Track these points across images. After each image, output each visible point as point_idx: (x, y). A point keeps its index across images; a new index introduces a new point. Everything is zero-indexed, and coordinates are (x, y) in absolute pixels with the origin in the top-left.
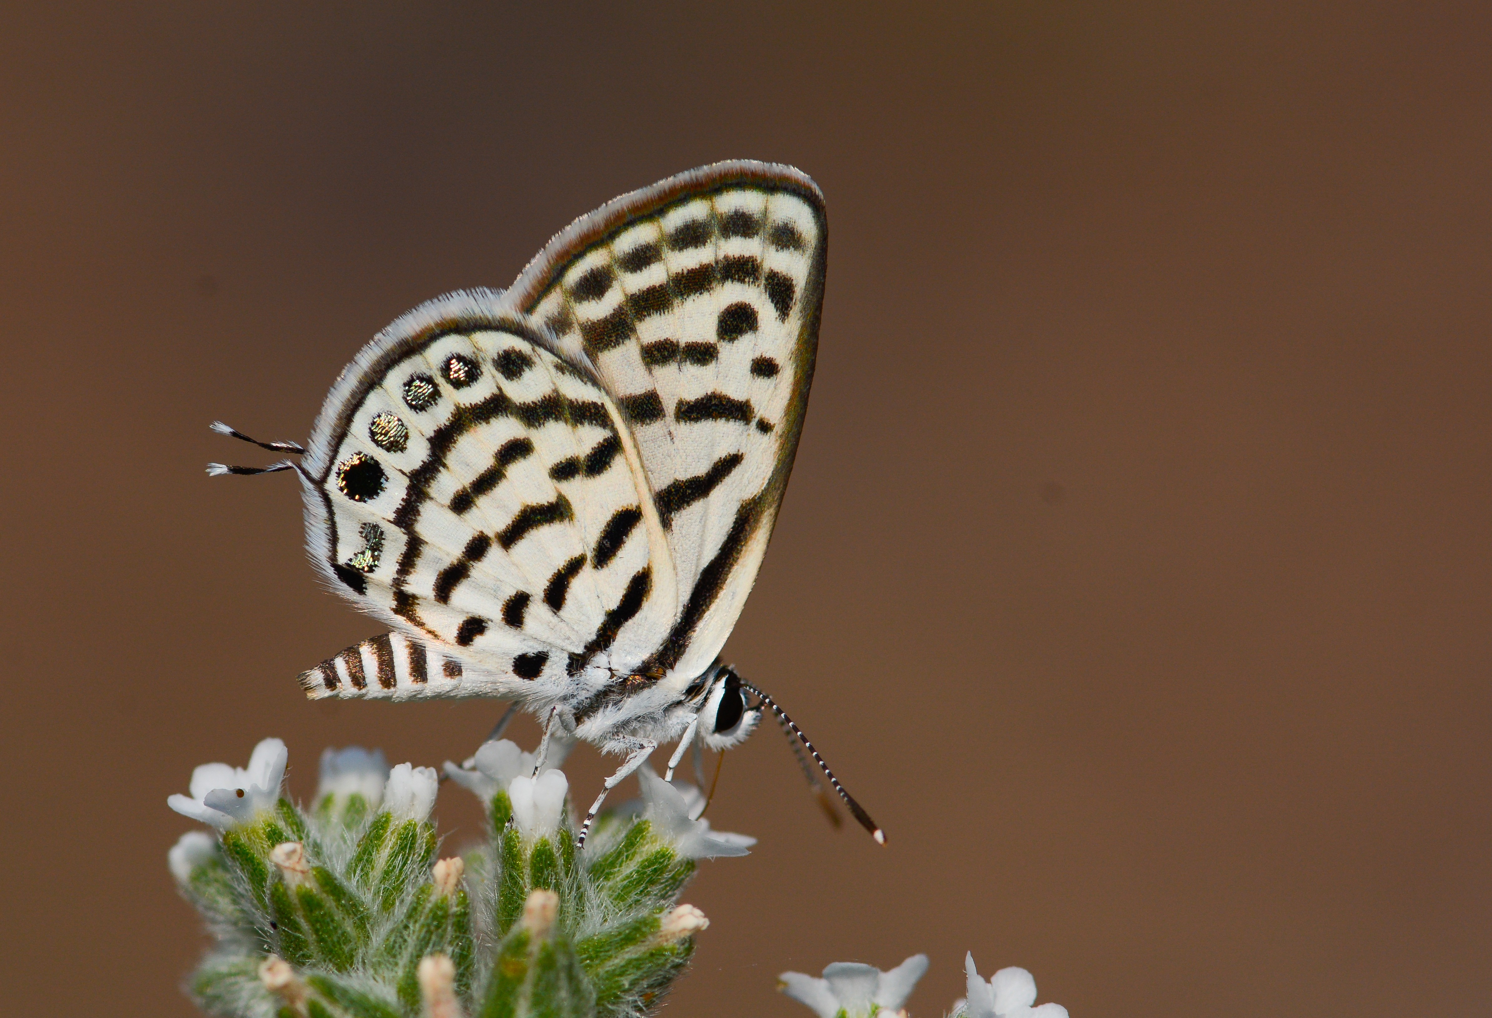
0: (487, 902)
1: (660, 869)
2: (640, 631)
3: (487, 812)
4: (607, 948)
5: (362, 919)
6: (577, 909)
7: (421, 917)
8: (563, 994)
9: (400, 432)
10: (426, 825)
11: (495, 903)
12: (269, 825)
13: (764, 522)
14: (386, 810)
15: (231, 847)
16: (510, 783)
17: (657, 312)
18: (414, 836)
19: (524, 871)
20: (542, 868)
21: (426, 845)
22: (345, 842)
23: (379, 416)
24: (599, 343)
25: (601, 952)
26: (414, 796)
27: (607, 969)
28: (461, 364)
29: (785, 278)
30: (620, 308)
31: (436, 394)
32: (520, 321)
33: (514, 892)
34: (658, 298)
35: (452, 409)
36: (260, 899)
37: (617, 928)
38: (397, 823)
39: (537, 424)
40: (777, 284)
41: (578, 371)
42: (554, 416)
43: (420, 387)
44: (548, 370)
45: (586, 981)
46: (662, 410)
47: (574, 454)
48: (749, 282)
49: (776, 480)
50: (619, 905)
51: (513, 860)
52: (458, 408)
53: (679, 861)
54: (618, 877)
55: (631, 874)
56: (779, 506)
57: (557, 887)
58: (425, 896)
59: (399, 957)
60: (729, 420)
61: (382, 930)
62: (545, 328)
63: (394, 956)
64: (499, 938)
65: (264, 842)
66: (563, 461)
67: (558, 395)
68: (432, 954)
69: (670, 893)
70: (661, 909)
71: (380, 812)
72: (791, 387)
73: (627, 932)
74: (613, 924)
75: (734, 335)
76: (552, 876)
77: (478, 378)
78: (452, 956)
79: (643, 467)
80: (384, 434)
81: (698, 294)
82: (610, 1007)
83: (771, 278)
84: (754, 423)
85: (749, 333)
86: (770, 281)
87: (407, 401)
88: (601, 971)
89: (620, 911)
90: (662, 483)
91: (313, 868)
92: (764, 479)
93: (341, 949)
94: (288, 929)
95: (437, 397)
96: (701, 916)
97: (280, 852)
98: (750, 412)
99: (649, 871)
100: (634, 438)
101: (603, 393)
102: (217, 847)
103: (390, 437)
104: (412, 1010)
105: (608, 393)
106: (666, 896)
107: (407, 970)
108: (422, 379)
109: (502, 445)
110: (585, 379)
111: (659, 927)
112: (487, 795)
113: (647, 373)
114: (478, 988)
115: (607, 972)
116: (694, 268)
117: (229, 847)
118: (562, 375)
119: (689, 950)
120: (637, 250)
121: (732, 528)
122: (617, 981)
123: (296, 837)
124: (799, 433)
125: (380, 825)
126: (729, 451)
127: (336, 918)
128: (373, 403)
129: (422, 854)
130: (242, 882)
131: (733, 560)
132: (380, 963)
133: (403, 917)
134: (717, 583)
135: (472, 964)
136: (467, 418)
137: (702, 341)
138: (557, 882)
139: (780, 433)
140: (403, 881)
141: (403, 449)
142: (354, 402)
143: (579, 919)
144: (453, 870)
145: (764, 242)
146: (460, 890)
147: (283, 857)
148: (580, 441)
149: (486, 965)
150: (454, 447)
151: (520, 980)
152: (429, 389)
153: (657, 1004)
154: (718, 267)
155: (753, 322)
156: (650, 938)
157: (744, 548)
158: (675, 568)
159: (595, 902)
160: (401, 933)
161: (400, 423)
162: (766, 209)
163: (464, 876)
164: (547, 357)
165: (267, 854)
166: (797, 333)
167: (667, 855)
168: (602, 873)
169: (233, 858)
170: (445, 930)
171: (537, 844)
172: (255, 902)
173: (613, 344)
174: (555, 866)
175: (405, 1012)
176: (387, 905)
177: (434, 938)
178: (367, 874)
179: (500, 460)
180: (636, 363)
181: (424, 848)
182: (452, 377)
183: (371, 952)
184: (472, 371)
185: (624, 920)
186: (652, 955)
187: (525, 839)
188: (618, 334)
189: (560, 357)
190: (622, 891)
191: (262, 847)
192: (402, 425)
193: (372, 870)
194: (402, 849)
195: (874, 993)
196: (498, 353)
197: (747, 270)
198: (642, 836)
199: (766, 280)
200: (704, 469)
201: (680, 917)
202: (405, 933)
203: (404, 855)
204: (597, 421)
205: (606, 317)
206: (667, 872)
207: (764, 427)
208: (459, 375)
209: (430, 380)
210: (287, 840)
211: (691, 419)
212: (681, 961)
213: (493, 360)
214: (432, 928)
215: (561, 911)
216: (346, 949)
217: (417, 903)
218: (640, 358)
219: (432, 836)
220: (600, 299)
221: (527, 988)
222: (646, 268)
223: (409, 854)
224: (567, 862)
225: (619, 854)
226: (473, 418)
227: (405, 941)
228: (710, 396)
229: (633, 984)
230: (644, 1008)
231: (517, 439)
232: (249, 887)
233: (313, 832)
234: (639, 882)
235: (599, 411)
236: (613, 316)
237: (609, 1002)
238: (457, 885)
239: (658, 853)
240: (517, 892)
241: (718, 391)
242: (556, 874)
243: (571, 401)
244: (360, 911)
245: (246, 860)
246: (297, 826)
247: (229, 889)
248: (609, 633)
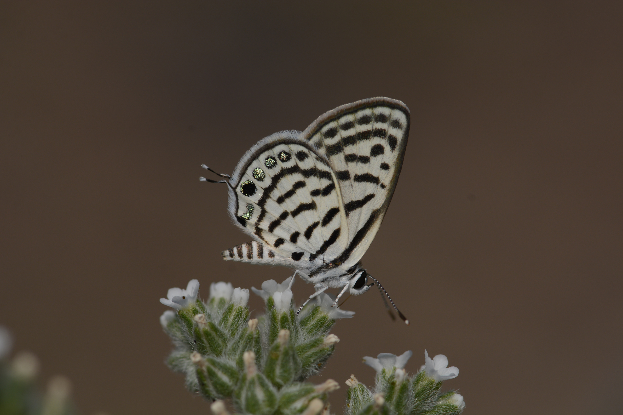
0: (266, 333)
1: (323, 322)
2: (334, 249)
3: (266, 304)
4: (306, 349)
5: (224, 339)
6: (296, 336)
7: (244, 338)
8: (291, 364)
9: (262, 175)
10: (245, 308)
11: (269, 334)
12: (194, 308)
13: (380, 218)
14: (232, 303)
15: (181, 316)
16: (273, 294)
17: (351, 144)
18: (241, 312)
19: (278, 323)
20: (284, 322)
21: (246, 315)
22: (219, 314)
23: (256, 169)
24: (331, 153)
25: (304, 350)
26: (241, 298)
27: (306, 355)
28: (285, 154)
29: (394, 138)
30: (339, 142)
31: (275, 163)
32: (305, 142)
33: (275, 330)
34: (352, 140)
35: (280, 169)
36: (191, 333)
37: (309, 342)
38: (236, 307)
39: (308, 177)
40: (392, 139)
41: (323, 161)
42: (314, 175)
43: (271, 160)
44: (313, 159)
45: (299, 360)
46: (350, 177)
47: (319, 188)
48: (383, 138)
49: (385, 204)
50: (310, 334)
51: (274, 319)
52: (282, 169)
53: (329, 320)
54: (309, 325)
55: (314, 324)
56: (385, 213)
57: (289, 328)
58: (245, 331)
59: (237, 352)
60: (371, 183)
61: (231, 343)
62: (313, 145)
63: (235, 352)
64: (270, 345)
65: (192, 314)
66: (315, 190)
67: (316, 168)
68: (248, 351)
69: (326, 330)
70: (324, 336)
71: (230, 304)
72: (393, 174)
73: (312, 343)
74: (307, 341)
75: (376, 155)
76: (287, 325)
77: (290, 160)
78: (254, 352)
79: (341, 194)
80: (257, 175)
81: (365, 140)
82: (307, 368)
83: (390, 137)
84: (380, 185)
85: (381, 155)
86: (390, 138)
87: (266, 165)
88: (304, 356)
89: (310, 336)
90: (347, 201)
91: (208, 322)
92: (381, 203)
93: (217, 349)
94: (200, 342)
95: (276, 164)
96: (337, 338)
97: (197, 317)
98: (379, 181)
99: (319, 323)
100: (339, 185)
101: (331, 169)
102: (176, 315)
103: (259, 176)
104: (241, 369)
105: (332, 169)
106: (325, 331)
107: (239, 356)
108: (271, 158)
109: (296, 183)
110: (325, 164)
111: (323, 341)
112: (266, 298)
113: (346, 164)
114: (263, 362)
115: (306, 357)
116: (365, 131)
117: (180, 316)
118: (318, 161)
119: (333, 349)
120: (346, 123)
121: (369, 219)
122: (309, 360)
123: (202, 312)
124: (394, 189)
125: (230, 308)
126: (370, 193)
127: (216, 339)
128: (255, 164)
129: (244, 318)
130: (185, 327)
131: (368, 229)
132: (230, 354)
133: (238, 338)
134: (362, 236)
135: (261, 354)
136: (285, 172)
137: (365, 156)
138: (289, 327)
139: (388, 189)
140: (238, 327)
141: (263, 180)
142: (248, 163)
143: (296, 339)
144: (255, 323)
145: (389, 125)
146: (257, 330)
147: (198, 319)
148: (321, 184)
149: (266, 354)
150: (280, 181)
151: (277, 359)
152: (273, 161)
153: (322, 367)
154: (373, 132)
155: (383, 151)
156: (320, 345)
157: (372, 226)
158: (349, 229)
159: (302, 333)
160: (237, 344)
161: (263, 172)
162: (391, 114)
163: (258, 325)
164: (313, 155)
165: (193, 318)
166: (397, 156)
167: (326, 318)
168: (304, 324)
169: (181, 319)
170: (252, 343)
171: (282, 314)
172: (189, 334)
173: (335, 153)
174: (288, 322)
175: (239, 370)
176: (233, 334)
177: (248, 345)
178: (226, 324)
179: (294, 187)
180: (343, 160)
181: (245, 315)
182: (281, 158)
183: (227, 350)
184: (288, 157)
185: (311, 339)
186: (321, 351)
187: (279, 313)
188: (338, 150)
189: (318, 156)
190: (311, 330)
191: (191, 315)
192: (264, 172)
193: (228, 323)
194: (237, 316)
195: (394, 363)
196: (297, 152)
197: (382, 134)
198: (317, 311)
199: (388, 137)
200: (362, 198)
201: (330, 338)
202: (239, 344)
203: (238, 318)
204: (328, 178)
205: (334, 144)
206: (326, 323)
207: (383, 186)
208: (284, 158)
209: (274, 158)
210: (199, 313)
211: (359, 181)
212: (330, 353)
213: (296, 154)
214: (248, 342)
215: (291, 336)
216: (219, 349)
217: (243, 334)
218: (344, 159)
219: (248, 312)
220: (332, 138)
221: (279, 362)
222: (349, 129)
223: (240, 317)
224: (293, 320)
225: (310, 317)
226: (287, 172)
227: (239, 346)
228: (366, 174)
229: (314, 360)
230: (318, 369)
231: (301, 181)
232: (187, 329)
233: (208, 310)
234: (316, 327)
235: (329, 175)
236: (336, 144)
237: (306, 367)
238: (256, 328)
239: (322, 317)
240: (276, 330)
241: (369, 173)
242: (289, 324)
243: (320, 170)
244: (224, 337)
245: (186, 320)
246: (203, 309)
247: (180, 329)
248: (324, 248)
